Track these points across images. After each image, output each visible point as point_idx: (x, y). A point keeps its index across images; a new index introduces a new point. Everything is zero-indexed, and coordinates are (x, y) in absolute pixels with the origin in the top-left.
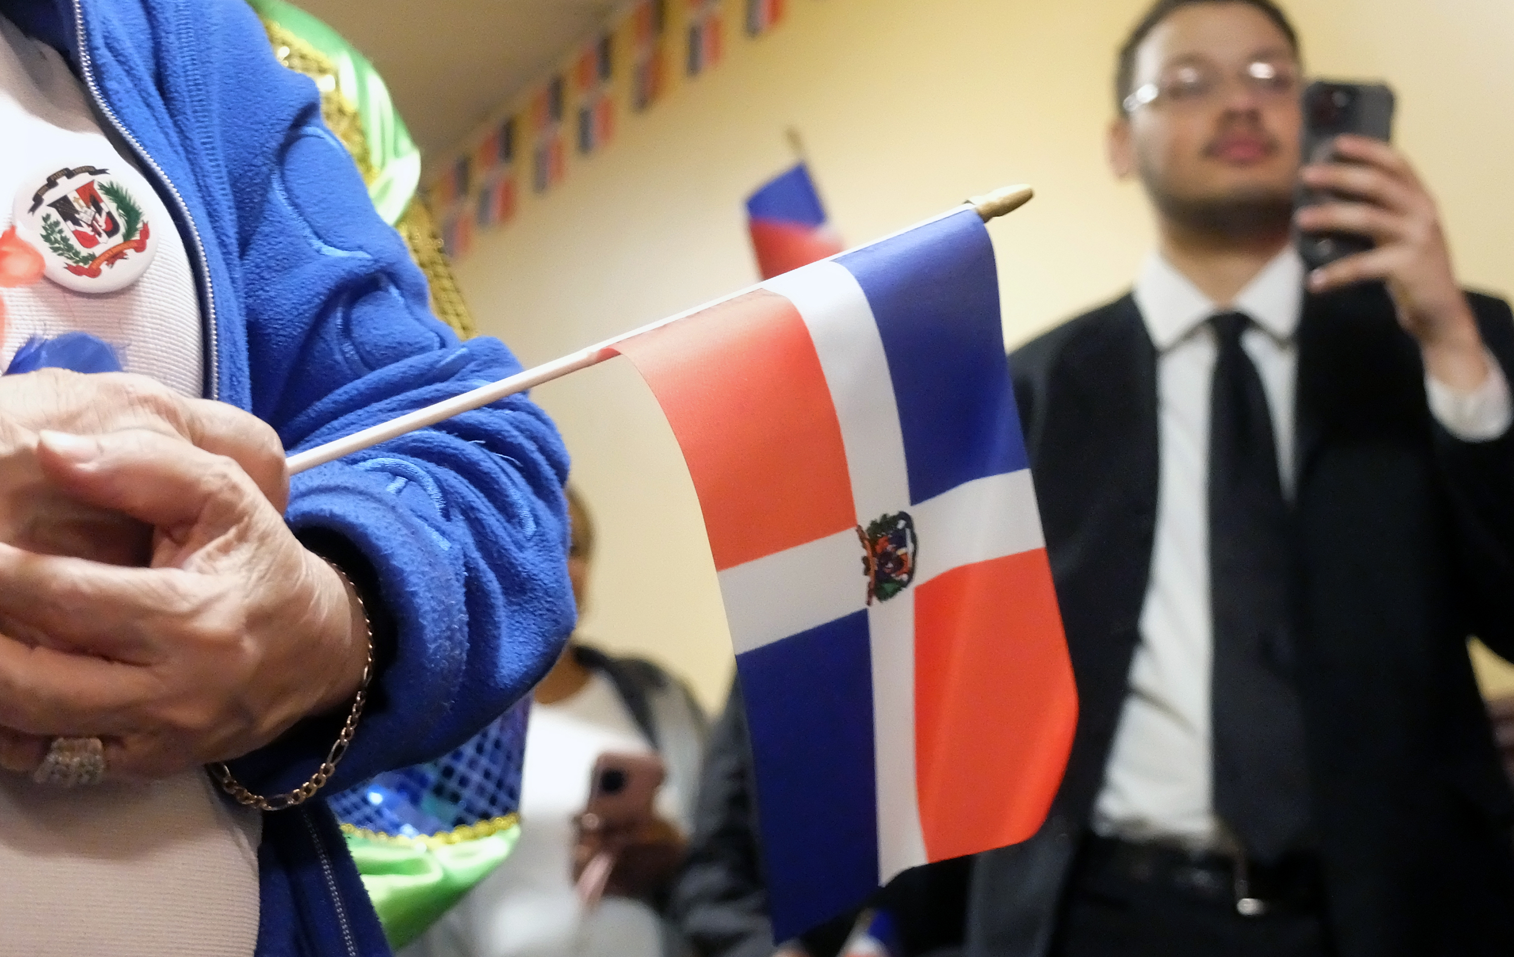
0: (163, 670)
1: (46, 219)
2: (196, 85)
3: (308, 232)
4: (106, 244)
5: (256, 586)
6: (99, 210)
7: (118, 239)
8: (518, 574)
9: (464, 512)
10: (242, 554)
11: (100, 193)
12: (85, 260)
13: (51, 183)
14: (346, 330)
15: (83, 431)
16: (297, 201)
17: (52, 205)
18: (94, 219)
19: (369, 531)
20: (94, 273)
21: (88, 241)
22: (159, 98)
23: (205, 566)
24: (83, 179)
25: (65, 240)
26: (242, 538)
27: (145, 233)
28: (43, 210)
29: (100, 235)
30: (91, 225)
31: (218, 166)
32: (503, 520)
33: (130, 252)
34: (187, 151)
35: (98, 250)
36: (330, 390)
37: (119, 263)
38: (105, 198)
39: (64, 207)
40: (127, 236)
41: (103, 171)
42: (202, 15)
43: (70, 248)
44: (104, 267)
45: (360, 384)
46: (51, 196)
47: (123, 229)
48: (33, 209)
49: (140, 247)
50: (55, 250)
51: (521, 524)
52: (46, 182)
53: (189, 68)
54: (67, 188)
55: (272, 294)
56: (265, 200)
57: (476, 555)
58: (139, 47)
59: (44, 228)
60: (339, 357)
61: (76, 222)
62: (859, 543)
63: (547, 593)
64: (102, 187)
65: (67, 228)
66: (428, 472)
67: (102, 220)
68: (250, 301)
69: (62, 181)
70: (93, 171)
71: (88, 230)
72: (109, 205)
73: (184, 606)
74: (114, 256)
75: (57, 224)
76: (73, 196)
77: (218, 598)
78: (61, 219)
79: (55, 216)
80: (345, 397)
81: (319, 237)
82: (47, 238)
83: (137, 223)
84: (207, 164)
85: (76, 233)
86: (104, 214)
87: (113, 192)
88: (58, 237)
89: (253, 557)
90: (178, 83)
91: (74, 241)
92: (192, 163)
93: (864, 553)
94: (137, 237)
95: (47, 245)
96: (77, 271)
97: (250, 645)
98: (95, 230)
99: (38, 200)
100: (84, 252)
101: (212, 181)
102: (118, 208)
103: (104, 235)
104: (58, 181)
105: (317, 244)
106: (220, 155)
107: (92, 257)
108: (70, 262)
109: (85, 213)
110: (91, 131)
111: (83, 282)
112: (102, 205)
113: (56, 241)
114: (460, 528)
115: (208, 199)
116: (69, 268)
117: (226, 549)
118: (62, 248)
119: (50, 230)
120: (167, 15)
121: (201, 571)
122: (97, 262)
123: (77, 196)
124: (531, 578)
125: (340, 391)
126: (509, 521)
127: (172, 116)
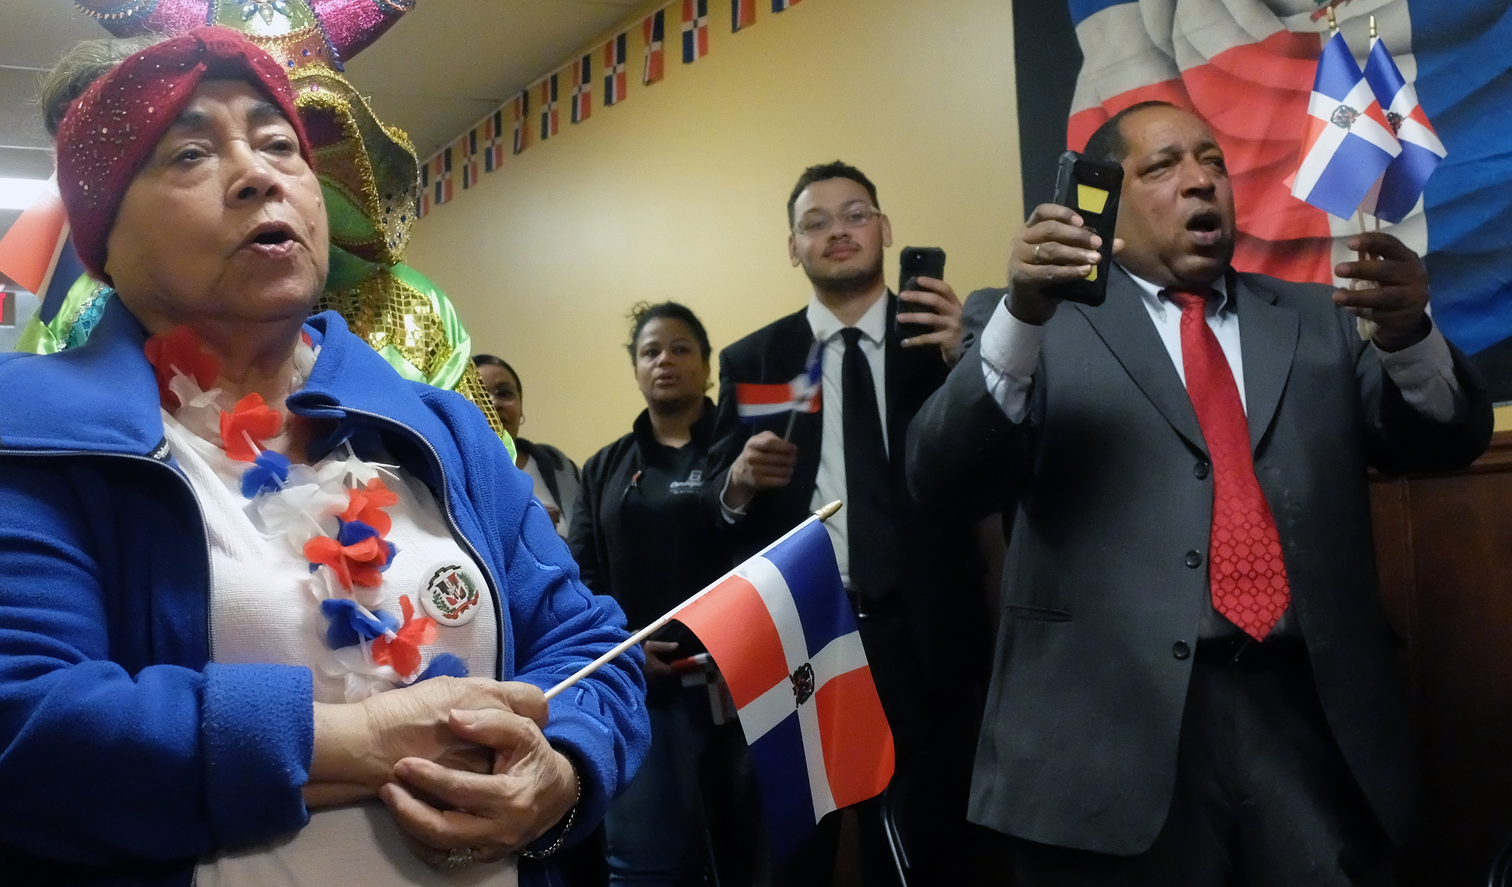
0: (499, 821)
1: (435, 592)
2: (486, 493)
3: (534, 559)
4: (461, 602)
5: (539, 781)
6: (457, 587)
7: (465, 600)
8: (631, 731)
9: (609, 705)
10: (533, 766)
11: (458, 578)
12: (451, 611)
13: (437, 575)
14: (551, 607)
15: (463, 709)
16: (529, 544)
17: (437, 586)
18: (455, 591)
19: (581, 746)
20: (456, 617)
21: (453, 602)
22: (469, 501)
23: (518, 773)
24: (450, 572)
25: (443, 602)
26: (533, 758)
27: (477, 596)
28: (434, 588)
29: (458, 598)
30: (454, 594)
31: (496, 533)
32: (624, 704)
33: (471, 606)
34: (483, 527)
35: (457, 606)
36: (544, 634)
37: (466, 611)
38: (459, 580)
39: (442, 586)
40: (469, 599)
41: (459, 567)
42: (486, 455)
43: (445, 606)
44: (459, 614)
45: (556, 630)
46: (437, 581)
47: (467, 595)
48: (429, 588)
49: (475, 603)
50: (439, 607)
51: (631, 705)
52: (434, 575)
53: (482, 485)
54: (443, 577)
55: (521, 593)
56: (516, 545)
57: (617, 731)
58: (458, 473)
59: (434, 597)
60: (548, 619)
61: (448, 594)
62: (791, 682)
63: (643, 738)
64: (458, 575)
65: (444, 596)
66: (594, 686)
67: (458, 591)
68: (511, 597)
69: (441, 574)
70: (455, 568)
71: (452, 597)
72: (461, 584)
73: (509, 793)
74: (464, 608)
75: (439, 594)
76: (446, 581)
77: (524, 789)
78: (441, 592)
79: (439, 591)
80: (550, 638)
81: (539, 561)
82: (435, 602)
83: (473, 591)
84: (491, 532)
85: (447, 598)
86: (459, 589)
87: (463, 577)
88: (440, 601)
89: (538, 767)
90: (478, 493)
91: (447, 603)
92: (485, 533)
93: (793, 686)
94: (473, 598)
95: (435, 605)
96: (448, 617)
97: (535, 808)
98: (455, 596)
99: (431, 584)
100: (451, 607)
101: (494, 542)
102: (465, 585)
103: (460, 599)
104: (440, 574)
105: (538, 564)
106: (497, 527)
107: (454, 609)
108: (445, 613)
109: (451, 588)
110: (449, 537)
111: (451, 621)
112: (459, 584)
113: (439, 603)
114: (609, 718)
115: (493, 550)
116: (445, 615)
117: (526, 764)
118: (441, 606)
119: (436, 598)
120: (471, 457)
121: (516, 776)
122: (456, 612)
123: (448, 580)
124: (637, 731)
125: (548, 635)
126: (627, 705)
127: (475, 509)
